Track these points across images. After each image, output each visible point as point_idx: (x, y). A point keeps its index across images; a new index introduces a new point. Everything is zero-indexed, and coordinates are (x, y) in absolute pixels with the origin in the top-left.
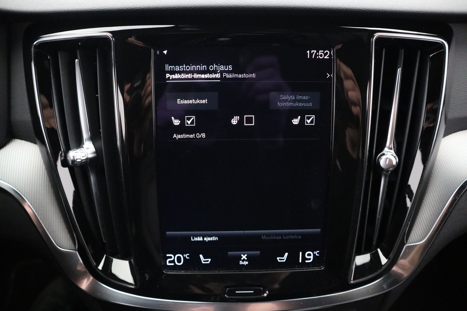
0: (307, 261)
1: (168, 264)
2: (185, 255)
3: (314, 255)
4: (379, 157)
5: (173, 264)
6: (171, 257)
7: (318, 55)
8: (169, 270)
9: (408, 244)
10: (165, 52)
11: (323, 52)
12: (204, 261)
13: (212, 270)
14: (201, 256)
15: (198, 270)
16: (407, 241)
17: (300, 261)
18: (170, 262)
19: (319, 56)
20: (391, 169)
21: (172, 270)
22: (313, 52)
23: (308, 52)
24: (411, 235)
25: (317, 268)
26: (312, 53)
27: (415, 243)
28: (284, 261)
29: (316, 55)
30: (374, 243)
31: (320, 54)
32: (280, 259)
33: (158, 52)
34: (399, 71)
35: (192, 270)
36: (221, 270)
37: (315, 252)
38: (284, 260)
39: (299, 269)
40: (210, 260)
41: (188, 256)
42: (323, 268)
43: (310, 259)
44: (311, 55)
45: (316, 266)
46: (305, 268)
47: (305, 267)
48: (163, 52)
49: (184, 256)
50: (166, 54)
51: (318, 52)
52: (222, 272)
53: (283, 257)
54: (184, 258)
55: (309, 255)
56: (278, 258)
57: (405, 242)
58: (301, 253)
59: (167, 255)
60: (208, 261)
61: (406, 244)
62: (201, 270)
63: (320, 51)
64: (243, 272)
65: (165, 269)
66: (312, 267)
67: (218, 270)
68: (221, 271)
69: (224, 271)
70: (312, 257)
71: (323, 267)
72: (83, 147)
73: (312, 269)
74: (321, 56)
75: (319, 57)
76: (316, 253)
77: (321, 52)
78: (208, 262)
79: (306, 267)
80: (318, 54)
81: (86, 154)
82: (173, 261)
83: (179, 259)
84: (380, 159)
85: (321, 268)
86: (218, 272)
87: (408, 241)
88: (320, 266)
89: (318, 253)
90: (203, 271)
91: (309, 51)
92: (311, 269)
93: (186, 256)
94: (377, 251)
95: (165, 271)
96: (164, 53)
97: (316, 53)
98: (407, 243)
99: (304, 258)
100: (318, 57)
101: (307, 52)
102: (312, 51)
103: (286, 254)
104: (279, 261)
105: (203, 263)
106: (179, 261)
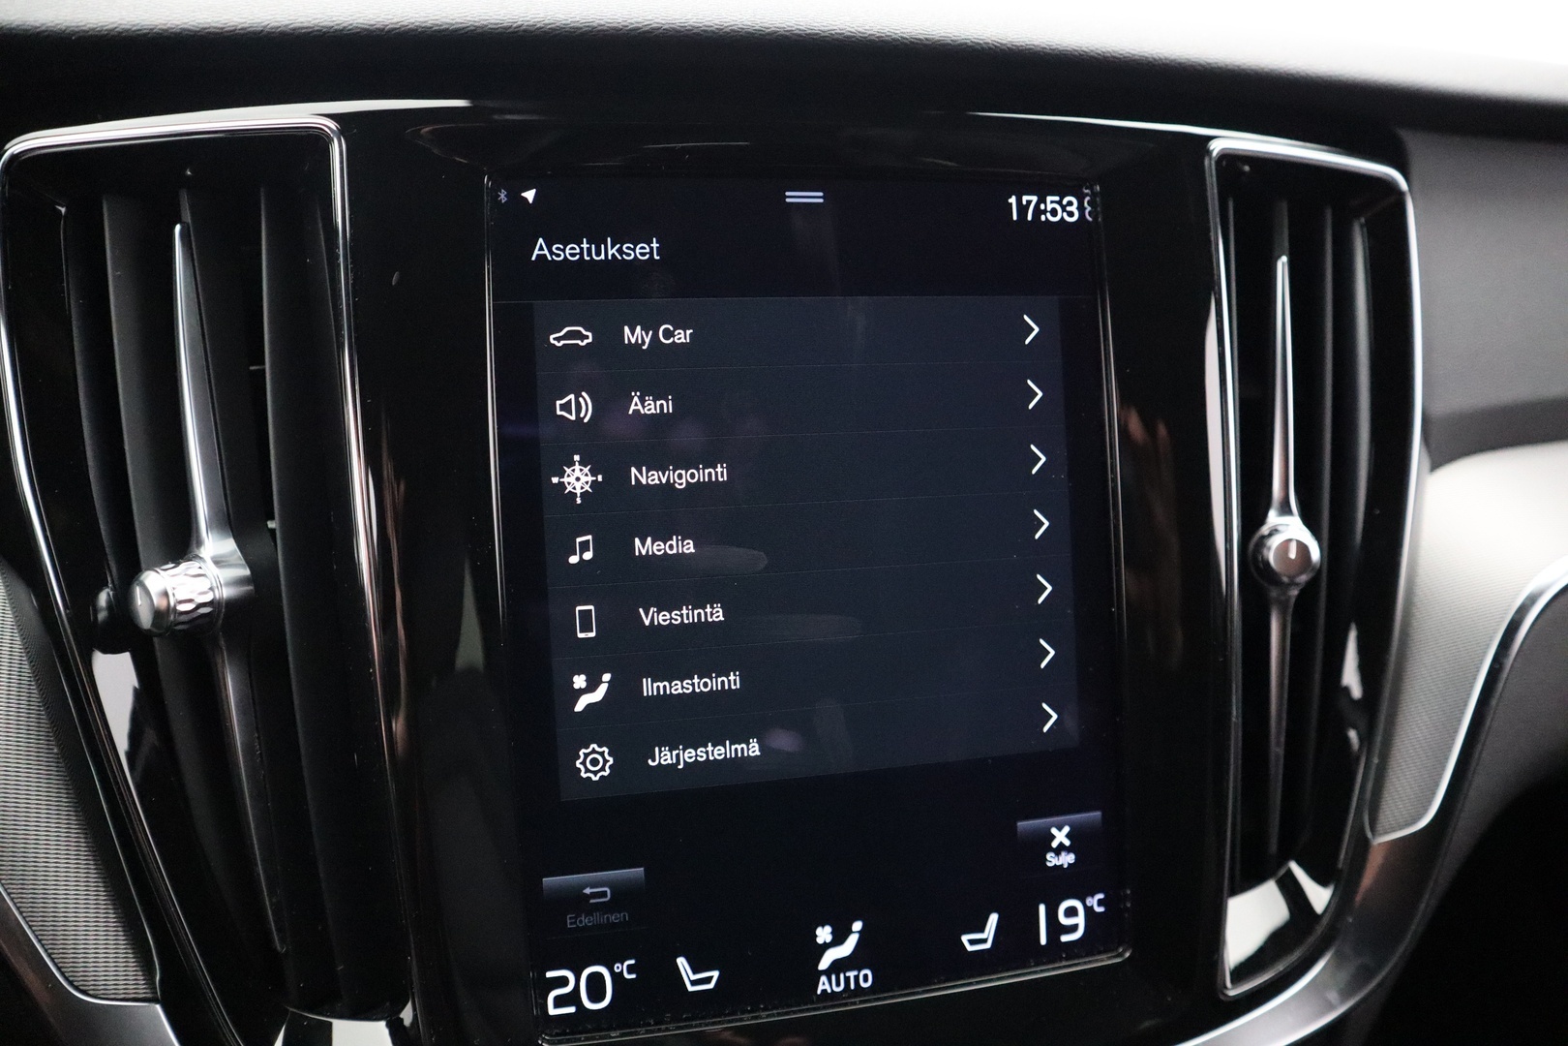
0: (1065, 938)
1: (552, 1011)
3: (1089, 910)
4: (1260, 545)
5: (572, 1010)
6: (563, 981)
7: (1045, 212)
8: (558, 1033)
9: (1381, 837)
10: (530, 195)
11: (1059, 203)
12: (694, 983)
13: (729, 1015)
14: (681, 962)
15: (674, 1020)
16: (1373, 828)
17: (1044, 941)
18: (560, 1002)
19: (1048, 215)
20: (1303, 578)
21: (569, 1033)
22: (1029, 202)
23: (1013, 200)
24: (1384, 806)
25: (1104, 956)
26: (1024, 203)
27: (1401, 829)
28: (988, 945)
29: (1038, 212)
30: (1274, 842)
31: (1049, 209)
32: (972, 942)
33: (503, 196)
34: (1282, 264)
35: (649, 1025)
36: (764, 1010)
37: (1090, 899)
38: (984, 941)
39: (1042, 967)
40: (715, 974)
41: (630, 969)
42: (1127, 955)
43: (1074, 928)
44: (1023, 209)
45: (1100, 953)
46: (1064, 963)
47: (1061, 959)
48: (523, 194)
49: (617, 971)
50: (531, 201)
51: (1042, 200)
52: (768, 1016)
53: (982, 930)
54: (617, 978)
55: (1071, 912)
56: (965, 938)
57: (1369, 833)
58: (1042, 908)
59: (550, 974)
60: (708, 980)
61: (1374, 838)
62: (686, 1020)
63: (1049, 199)
64: (846, 1005)
65: (543, 1032)
66: (1087, 956)
67: (749, 1012)
68: (764, 1014)
69: (775, 1012)
70: (1080, 920)
71: (1126, 951)
72: (197, 557)
74: (1054, 212)
75: (1046, 217)
76: (1093, 901)
77: (1052, 202)
78: (711, 986)
79: (1067, 959)
80: (1042, 207)
81: (213, 584)
82: (573, 998)
83: (595, 982)
84: (1263, 549)
85: (1121, 954)
87: (1379, 828)
88: (1117, 949)
89: (1100, 903)
90: (694, 1023)
91: (1014, 197)
92: (1084, 963)
93: (623, 968)
94: (1291, 870)
95: (543, 1039)
96: (526, 199)
97: (1037, 205)
98: (1376, 836)
99: (1055, 929)
100: (1043, 218)
101: (1010, 201)
102: (1025, 198)
103: (994, 918)
104: (970, 948)
105: (691, 988)
106: (596, 993)
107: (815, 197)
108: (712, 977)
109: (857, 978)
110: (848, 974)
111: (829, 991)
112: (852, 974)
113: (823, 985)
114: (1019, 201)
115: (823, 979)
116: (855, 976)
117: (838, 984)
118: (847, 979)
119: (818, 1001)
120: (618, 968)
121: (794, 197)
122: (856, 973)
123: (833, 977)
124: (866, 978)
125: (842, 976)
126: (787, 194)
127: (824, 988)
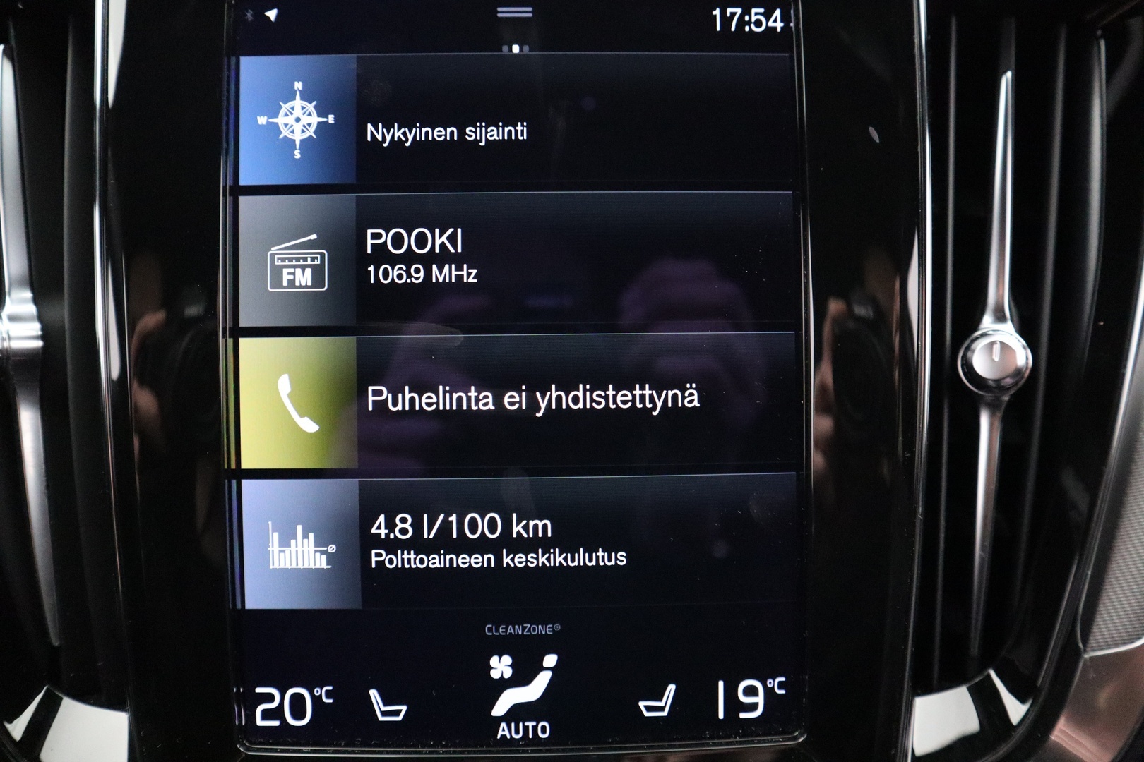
0: (743, 715)
1: (260, 723)
2: (317, 691)
3: (769, 692)
4: (968, 348)
5: (276, 723)
6: (270, 698)
7: (749, 23)
8: (260, 744)
9: (1094, 650)
10: (272, 14)
11: (764, 14)
12: (384, 714)
13: (410, 746)
14: (373, 693)
15: (361, 744)
16: (1085, 641)
17: (721, 716)
18: (267, 715)
19: (753, 26)
20: (1009, 381)
21: (271, 744)
22: (733, 14)
23: (717, 12)
24: (1099, 620)
25: (779, 738)
26: (728, 14)
27: (1117, 645)
28: (665, 713)
29: (741, 22)
30: (975, 648)
31: (753, 20)
32: (649, 709)
33: (249, 15)
34: (1007, 79)
35: (340, 746)
36: (443, 746)
37: (772, 681)
38: (662, 709)
39: (716, 741)
40: (404, 708)
41: (328, 694)
42: (802, 739)
43: (753, 707)
44: (726, 21)
45: (776, 733)
46: (738, 739)
47: (737, 734)
48: (266, 14)
49: (316, 694)
50: (273, 19)
51: (747, 11)
52: (446, 752)
53: (660, 700)
54: (316, 700)
55: (751, 691)
56: (642, 704)
57: (1081, 645)
58: (721, 684)
59: (258, 690)
60: (397, 713)
61: (1085, 651)
62: (374, 746)
63: (754, 11)
64: (518, 752)
65: (244, 738)
66: (763, 734)
68: (442, 750)
69: (452, 749)
70: (760, 700)
71: (801, 735)
73: (764, 741)
74: (758, 23)
75: (750, 28)
76: (774, 683)
77: (756, 14)
78: (399, 718)
79: (744, 736)
80: (747, 18)
81: (5, 335)
82: (277, 713)
83: (298, 702)
84: (969, 354)
85: (796, 738)
86: (431, 753)
87: (1092, 641)
88: (792, 732)
89: (781, 685)
90: (378, 749)
91: (718, 10)
92: (759, 742)
93: (322, 692)
94: (989, 676)
95: (243, 745)
96: (269, 18)
97: (742, 16)
98: (1088, 649)
99: (734, 705)
100: (747, 29)
101: (714, 13)
102: (729, 11)
103: (672, 688)
104: (647, 714)
105: (381, 718)
106: (298, 712)
107: (525, 12)
108: (401, 710)
109: (535, 728)
110: (526, 724)
111: (508, 737)
112: (530, 724)
113: (503, 731)
114: (723, 13)
115: (503, 725)
116: (533, 726)
117: (517, 732)
118: (526, 729)
119: (495, 746)
120: (317, 692)
121: (505, 12)
122: (534, 724)
123: (513, 725)
124: (544, 730)
125: (521, 725)
126: (499, 9)
127: (504, 733)
